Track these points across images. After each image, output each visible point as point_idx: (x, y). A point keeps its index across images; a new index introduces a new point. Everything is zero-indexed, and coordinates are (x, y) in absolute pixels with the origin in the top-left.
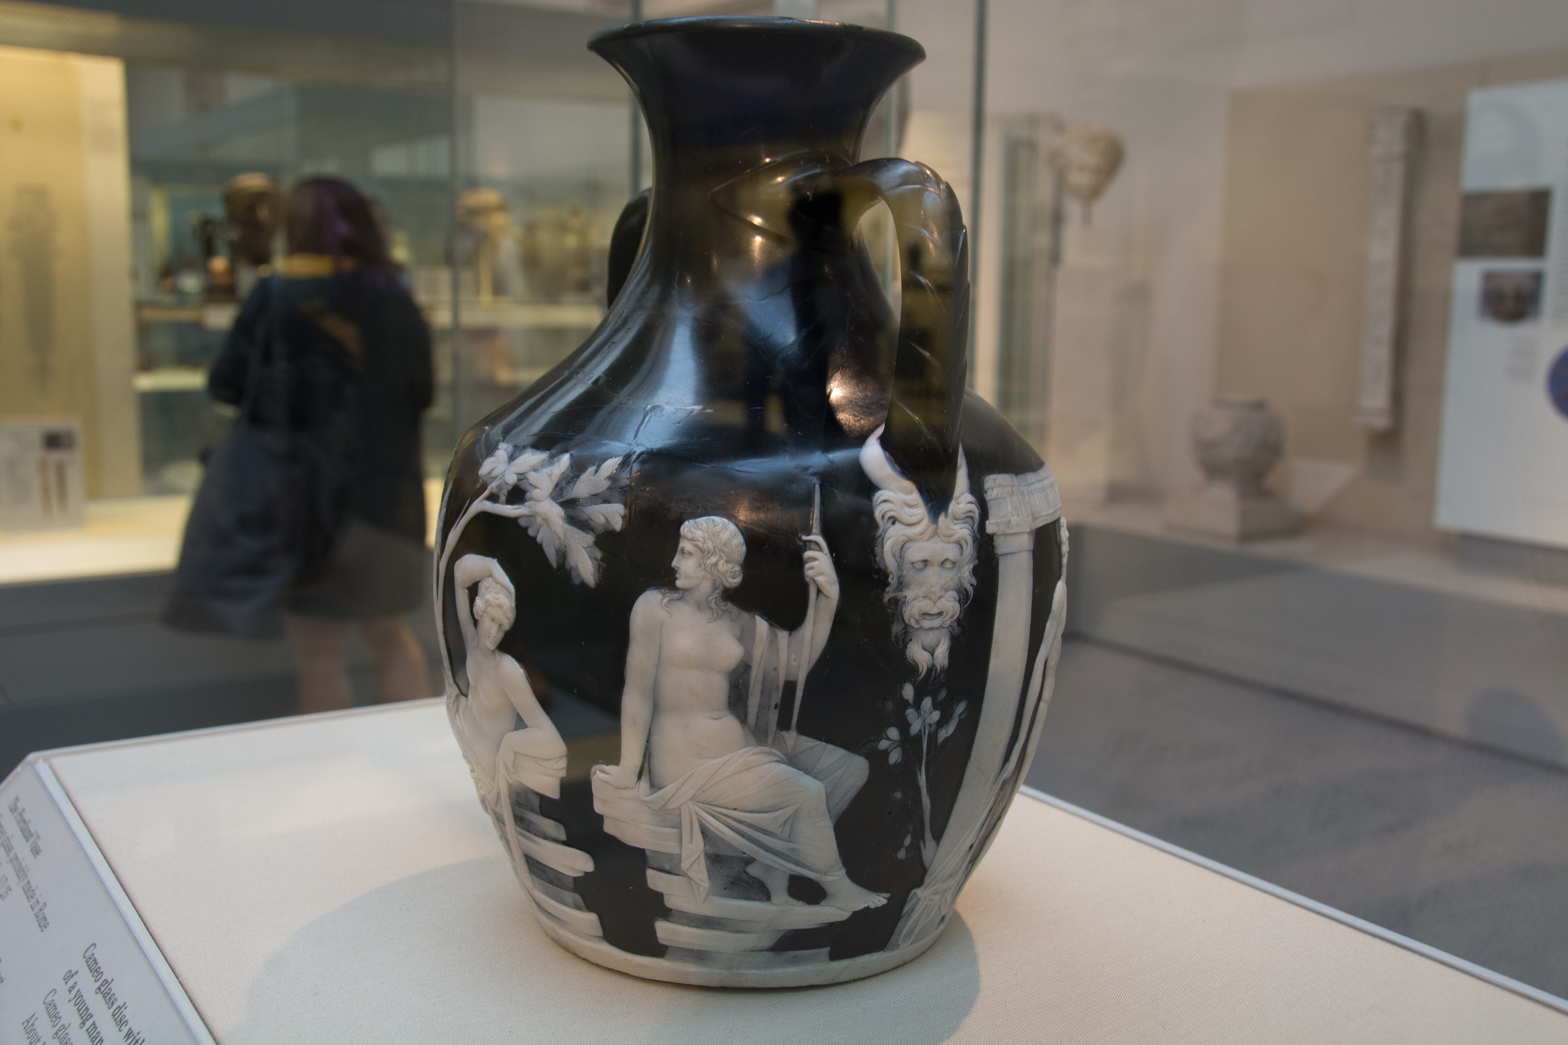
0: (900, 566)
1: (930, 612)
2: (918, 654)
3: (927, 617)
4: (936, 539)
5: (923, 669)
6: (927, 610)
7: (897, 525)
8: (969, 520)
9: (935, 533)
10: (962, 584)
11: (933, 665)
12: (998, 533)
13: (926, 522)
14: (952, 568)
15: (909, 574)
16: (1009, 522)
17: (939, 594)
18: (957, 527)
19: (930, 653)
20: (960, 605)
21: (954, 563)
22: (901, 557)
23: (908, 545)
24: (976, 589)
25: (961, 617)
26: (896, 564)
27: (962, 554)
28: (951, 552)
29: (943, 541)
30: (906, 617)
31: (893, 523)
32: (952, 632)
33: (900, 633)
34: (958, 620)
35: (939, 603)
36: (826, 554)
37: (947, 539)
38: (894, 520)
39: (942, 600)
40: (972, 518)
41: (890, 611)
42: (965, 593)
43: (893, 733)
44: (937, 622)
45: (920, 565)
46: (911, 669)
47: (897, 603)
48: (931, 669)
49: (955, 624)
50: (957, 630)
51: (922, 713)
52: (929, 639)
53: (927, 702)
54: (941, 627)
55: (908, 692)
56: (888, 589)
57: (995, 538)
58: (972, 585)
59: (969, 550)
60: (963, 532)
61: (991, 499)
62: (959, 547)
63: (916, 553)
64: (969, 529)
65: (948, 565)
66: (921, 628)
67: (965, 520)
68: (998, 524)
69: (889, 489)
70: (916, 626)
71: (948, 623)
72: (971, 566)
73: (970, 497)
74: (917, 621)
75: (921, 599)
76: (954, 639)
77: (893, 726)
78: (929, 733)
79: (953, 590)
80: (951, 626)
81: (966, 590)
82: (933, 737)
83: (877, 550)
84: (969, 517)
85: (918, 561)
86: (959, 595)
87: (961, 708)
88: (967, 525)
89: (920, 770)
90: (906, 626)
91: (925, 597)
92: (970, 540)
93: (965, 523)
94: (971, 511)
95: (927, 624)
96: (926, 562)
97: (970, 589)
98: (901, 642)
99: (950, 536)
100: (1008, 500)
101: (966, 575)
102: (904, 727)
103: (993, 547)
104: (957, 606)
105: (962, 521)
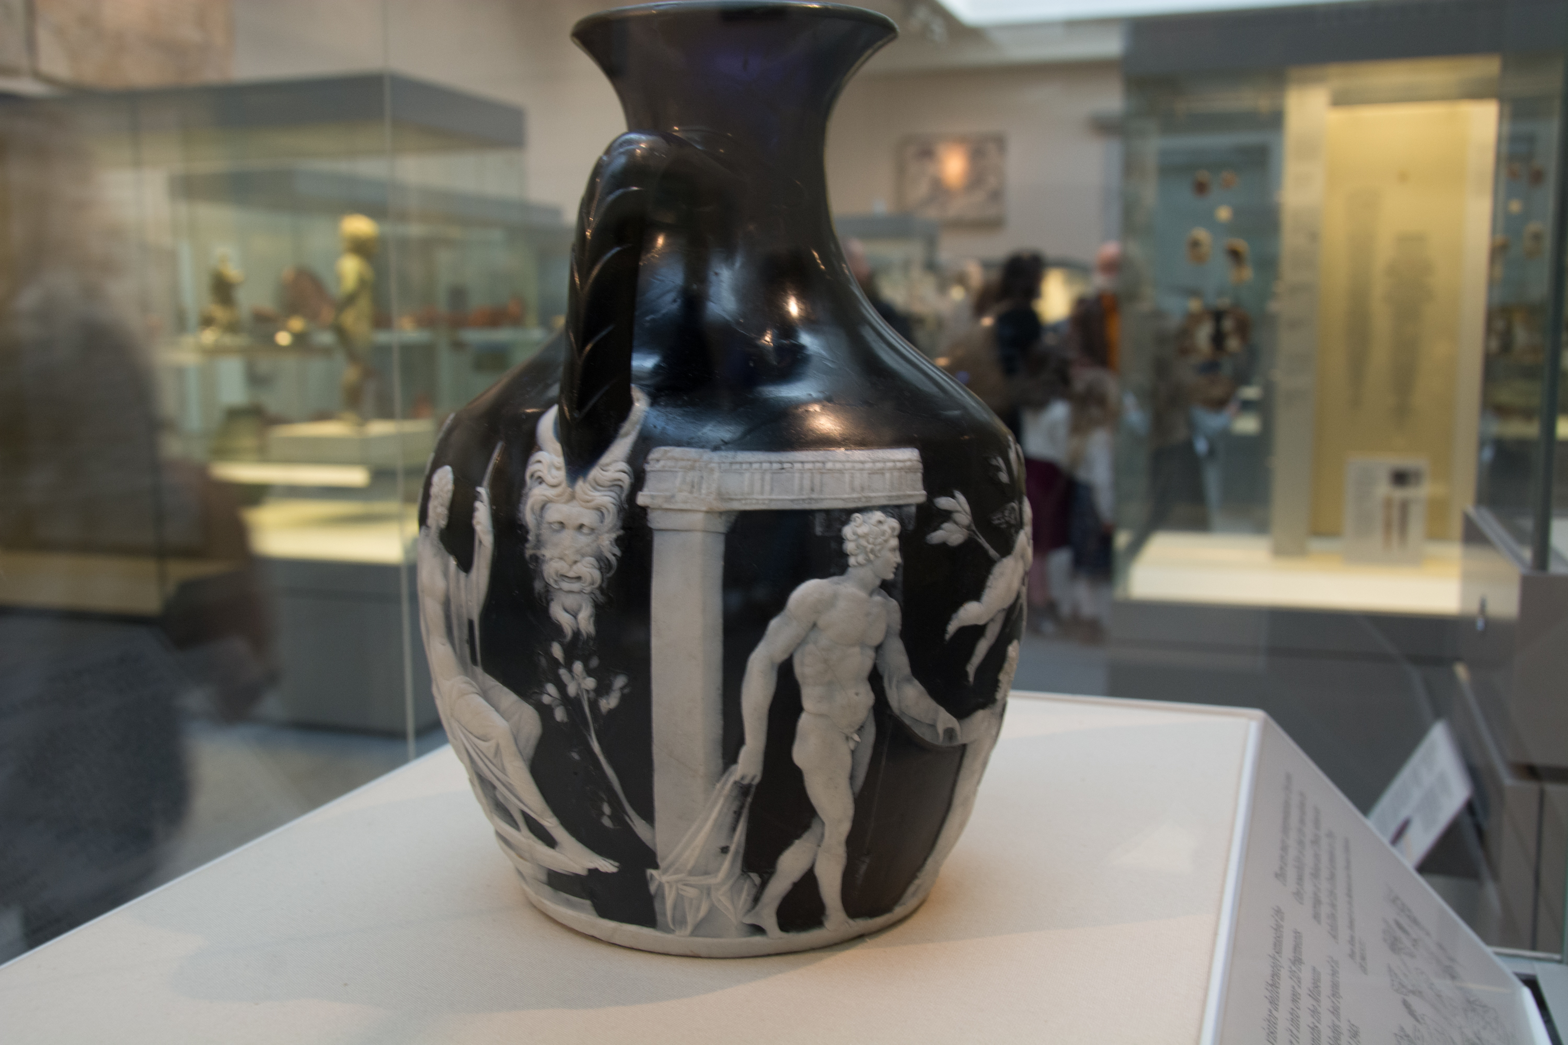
0: (539, 525)
1: (568, 575)
2: (558, 613)
3: (566, 579)
4: (575, 503)
5: (568, 631)
6: (564, 572)
7: (544, 486)
8: (617, 489)
9: (573, 497)
10: (601, 552)
11: (578, 629)
12: (651, 506)
13: (564, 485)
14: (589, 534)
15: (546, 533)
16: (673, 496)
17: (574, 557)
18: (597, 494)
19: (573, 616)
20: (602, 572)
21: (592, 530)
22: (541, 516)
23: (549, 505)
24: (619, 560)
25: (604, 585)
26: (535, 521)
27: (602, 522)
28: (589, 518)
29: (582, 506)
30: (545, 575)
31: (540, 483)
32: (595, 599)
33: (542, 590)
34: (600, 588)
35: (575, 567)
36: (485, 506)
37: (583, 504)
38: (541, 480)
39: (579, 565)
40: (621, 487)
41: (531, 567)
42: (606, 562)
43: (551, 689)
44: (576, 586)
45: (556, 527)
46: (556, 630)
47: (536, 559)
48: (577, 633)
49: (598, 592)
50: (601, 599)
51: (576, 676)
52: (570, 601)
53: (578, 666)
54: (581, 592)
55: (557, 651)
56: (528, 545)
57: (649, 511)
58: (614, 555)
59: (611, 519)
60: (606, 499)
61: (653, 471)
62: (599, 513)
63: (554, 514)
64: (614, 498)
65: (585, 530)
66: (560, 589)
67: (612, 488)
68: (653, 497)
69: (547, 451)
70: (556, 587)
71: (588, 589)
72: (614, 536)
73: (624, 466)
74: (556, 581)
75: (557, 560)
76: (597, 606)
77: (551, 683)
78: (589, 699)
79: (591, 556)
80: (592, 593)
81: (607, 559)
82: (594, 705)
83: (521, 506)
84: (615, 485)
85: (555, 522)
86: (599, 563)
87: (620, 682)
88: (613, 494)
89: (590, 735)
90: (547, 585)
91: (561, 559)
92: (613, 509)
93: (611, 491)
94: (619, 480)
95: (566, 586)
96: (562, 525)
97: (613, 559)
98: (544, 600)
99: (588, 502)
100: (680, 475)
101: (607, 542)
102: (561, 687)
103: (647, 520)
104: (597, 574)
105: (609, 489)
